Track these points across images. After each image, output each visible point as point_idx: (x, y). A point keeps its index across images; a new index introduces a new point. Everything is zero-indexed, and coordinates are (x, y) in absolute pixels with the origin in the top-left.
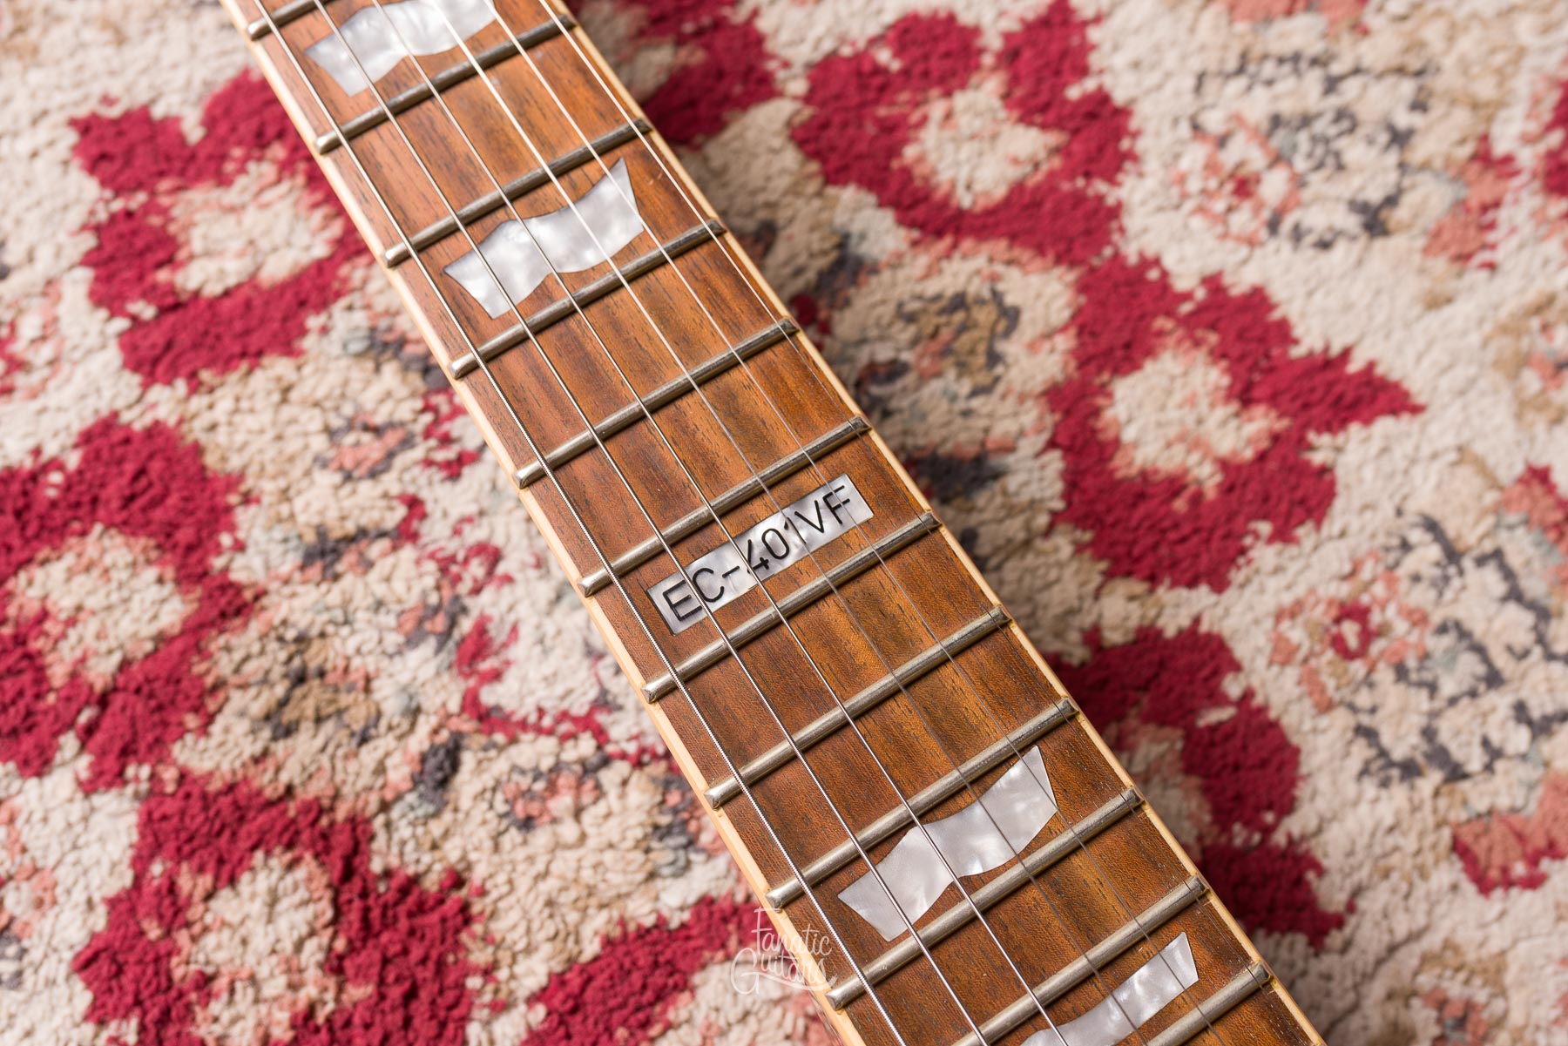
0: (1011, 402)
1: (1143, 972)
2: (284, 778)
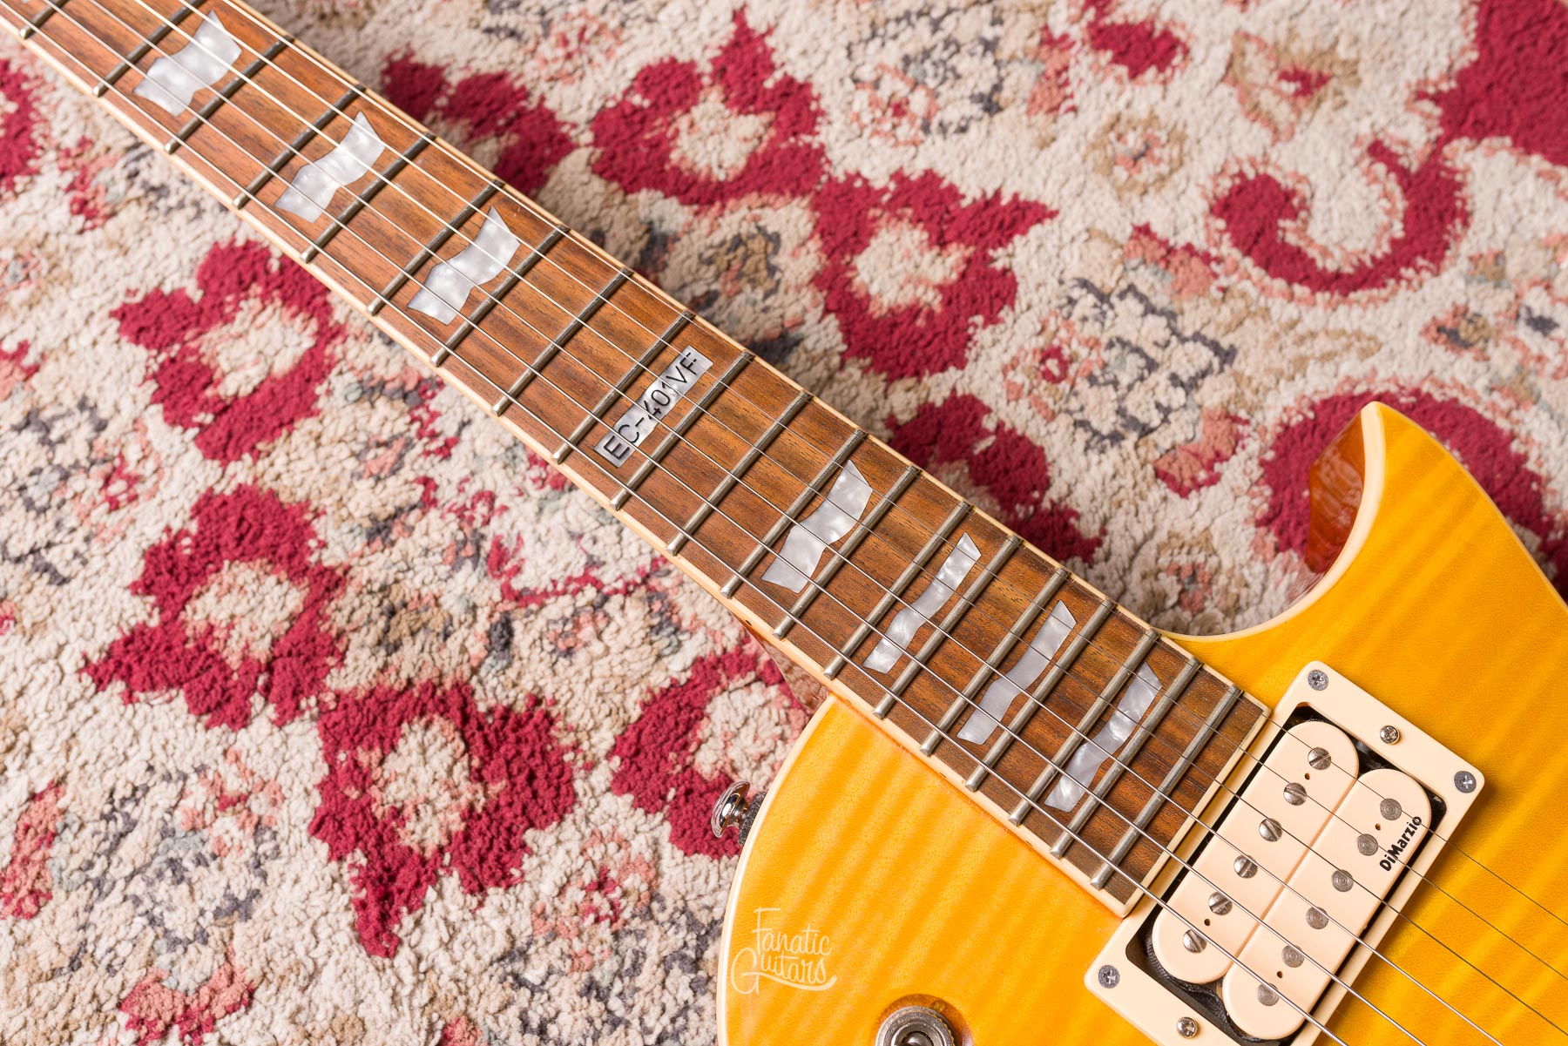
0: (792, 295)
1: (949, 560)
2: (404, 675)
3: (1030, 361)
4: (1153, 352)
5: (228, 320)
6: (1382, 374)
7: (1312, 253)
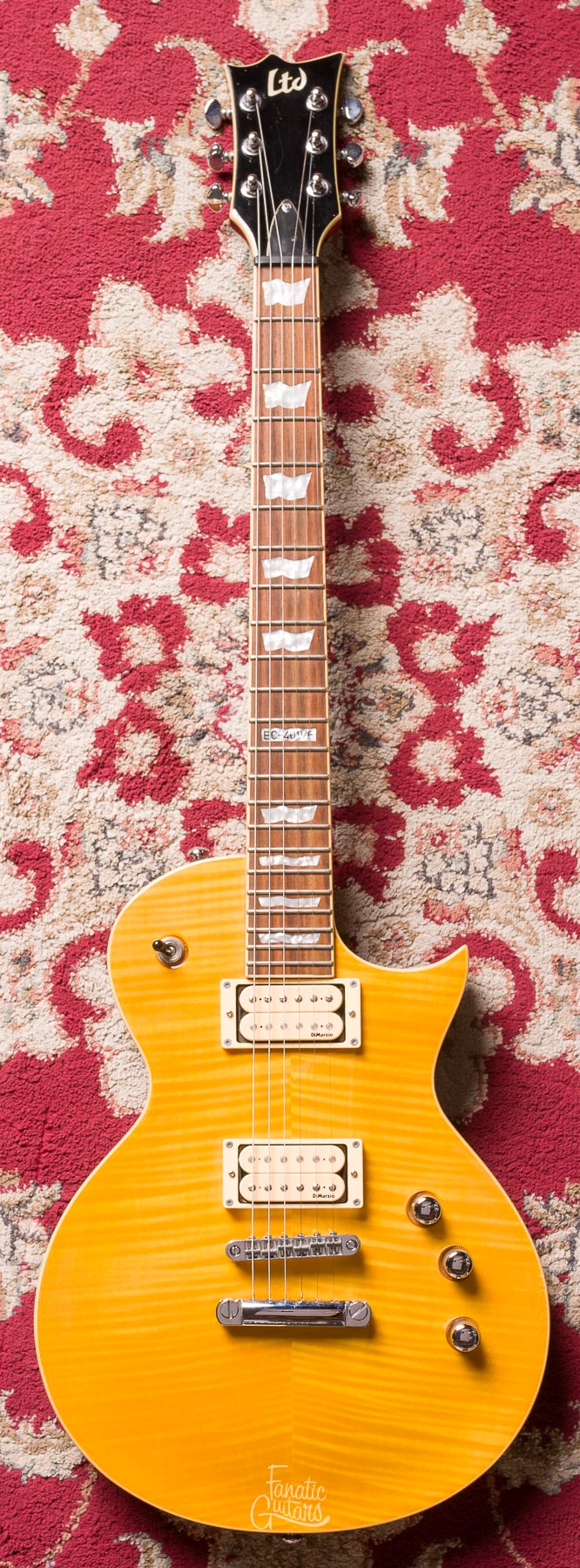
1: (306, 858)
2: (163, 716)
3: (434, 830)
4: (471, 870)
5: (231, 544)
6: (526, 953)
7: (556, 897)
